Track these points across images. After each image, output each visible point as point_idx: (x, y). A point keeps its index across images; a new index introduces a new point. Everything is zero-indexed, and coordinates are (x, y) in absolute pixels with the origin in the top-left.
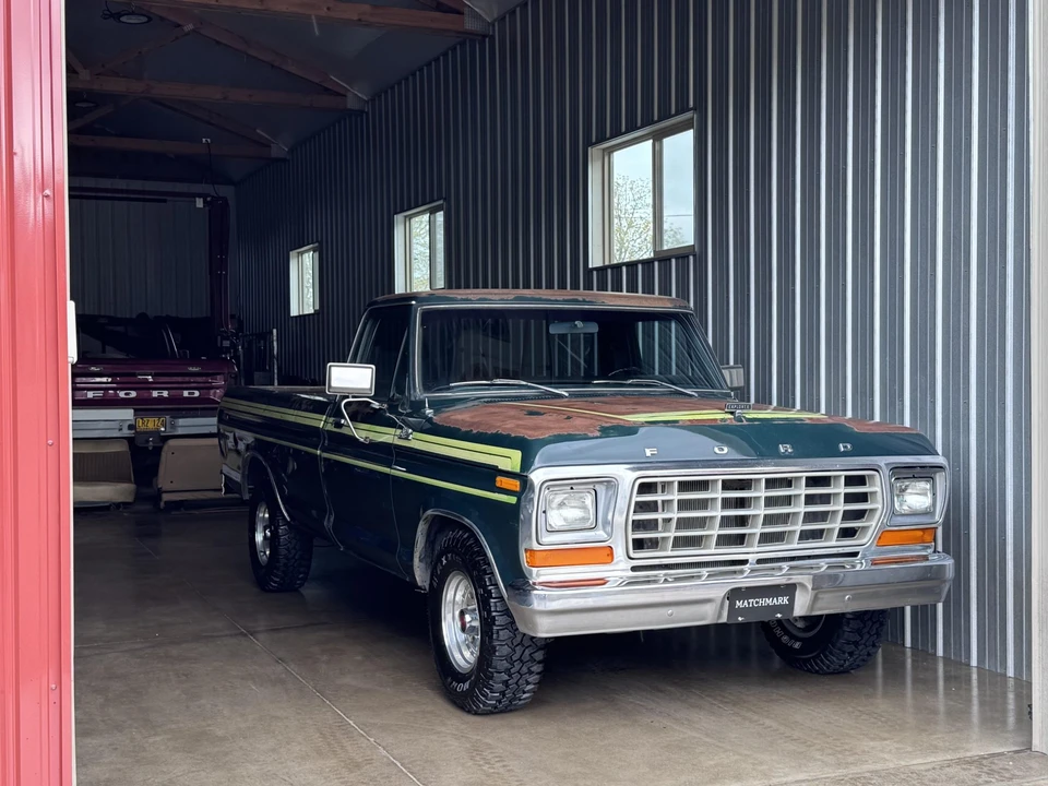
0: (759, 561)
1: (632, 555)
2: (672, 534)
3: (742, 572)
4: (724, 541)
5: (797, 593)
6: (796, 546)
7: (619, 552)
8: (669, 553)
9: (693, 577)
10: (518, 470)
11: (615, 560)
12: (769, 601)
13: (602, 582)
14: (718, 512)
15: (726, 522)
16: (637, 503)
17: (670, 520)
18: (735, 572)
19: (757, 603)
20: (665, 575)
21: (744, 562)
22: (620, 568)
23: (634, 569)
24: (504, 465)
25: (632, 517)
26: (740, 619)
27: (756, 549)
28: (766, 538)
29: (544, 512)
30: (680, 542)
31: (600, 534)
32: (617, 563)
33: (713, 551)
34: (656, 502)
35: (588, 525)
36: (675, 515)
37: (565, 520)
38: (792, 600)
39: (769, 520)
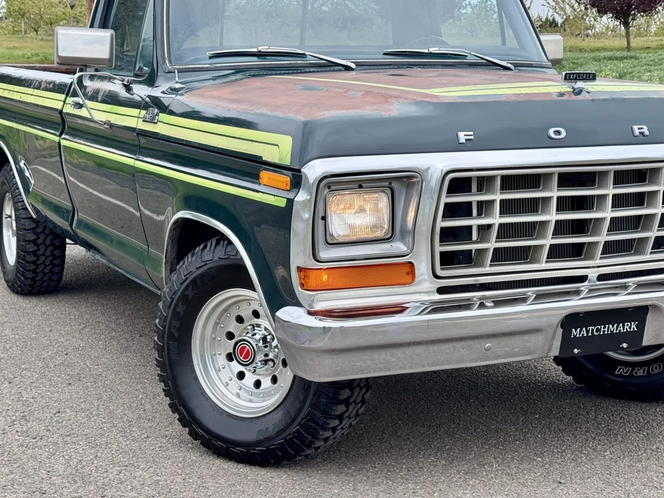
0: (601, 278)
1: (440, 272)
2: (492, 244)
3: (577, 292)
4: (557, 253)
5: (649, 317)
6: (648, 257)
7: (423, 268)
8: (488, 269)
9: (516, 299)
10: (287, 161)
11: (417, 279)
12: (613, 328)
13: (399, 309)
14: (552, 216)
15: (561, 229)
16: (447, 205)
17: (489, 226)
18: (568, 293)
19: (598, 330)
20: (481, 298)
21: (582, 279)
22: (424, 289)
23: (441, 291)
24: (269, 155)
25: (442, 224)
26: (576, 351)
27: (598, 262)
28: (611, 249)
29: (324, 218)
30: (501, 256)
31: (399, 247)
32: (419, 283)
33: (544, 266)
34: (470, 204)
35: (379, 234)
36: (496, 219)
37: (351, 227)
38: (641, 327)
39: (616, 225)
